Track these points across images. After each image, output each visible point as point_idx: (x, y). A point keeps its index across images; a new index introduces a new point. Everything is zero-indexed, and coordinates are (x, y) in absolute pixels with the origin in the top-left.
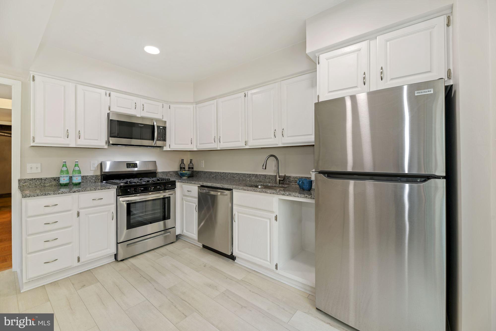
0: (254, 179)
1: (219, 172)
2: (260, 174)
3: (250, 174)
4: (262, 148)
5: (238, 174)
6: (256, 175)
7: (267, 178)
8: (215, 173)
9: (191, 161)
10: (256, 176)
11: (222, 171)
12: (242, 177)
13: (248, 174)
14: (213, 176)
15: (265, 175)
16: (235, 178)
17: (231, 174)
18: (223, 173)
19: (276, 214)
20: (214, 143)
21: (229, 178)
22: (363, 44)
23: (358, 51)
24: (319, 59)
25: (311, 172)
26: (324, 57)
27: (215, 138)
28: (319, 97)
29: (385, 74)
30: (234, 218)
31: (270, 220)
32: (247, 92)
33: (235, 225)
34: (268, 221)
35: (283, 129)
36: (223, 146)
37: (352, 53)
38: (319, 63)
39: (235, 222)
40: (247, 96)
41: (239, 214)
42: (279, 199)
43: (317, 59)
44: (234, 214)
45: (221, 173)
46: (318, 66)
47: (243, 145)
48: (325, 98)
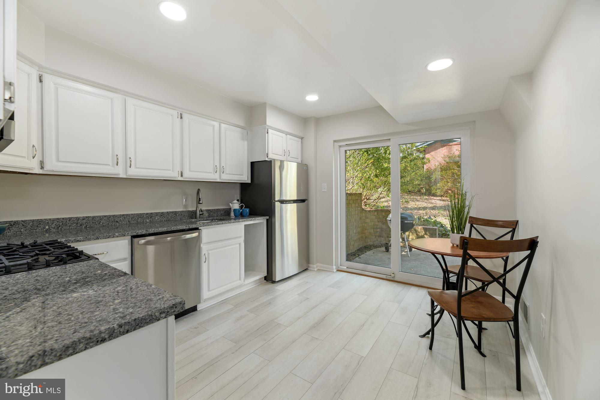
0: (158, 219)
1: (70, 219)
2: (167, 212)
3: (151, 213)
5: (127, 215)
6: (162, 213)
7: (178, 215)
12: (136, 218)
13: (147, 214)
15: (175, 212)
16: (120, 222)
17: (110, 216)
18: (84, 218)
19: (243, 238)
20: (113, 166)
21: (104, 224)
22: (283, 135)
23: (282, 137)
24: (268, 130)
25: (230, 204)
26: (270, 131)
27: (118, 159)
28: (267, 154)
29: (290, 154)
30: (203, 259)
31: (240, 244)
32: (181, 114)
33: (204, 266)
34: (238, 245)
35: (223, 167)
36: (134, 172)
37: (280, 137)
38: (268, 133)
39: (205, 262)
40: (181, 118)
41: (209, 252)
42: (245, 225)
43: (267, 130)
44: (204, 254)
45: (78, 219)
46: (267, 134)
47: (174, 175)
48: (271, 156)
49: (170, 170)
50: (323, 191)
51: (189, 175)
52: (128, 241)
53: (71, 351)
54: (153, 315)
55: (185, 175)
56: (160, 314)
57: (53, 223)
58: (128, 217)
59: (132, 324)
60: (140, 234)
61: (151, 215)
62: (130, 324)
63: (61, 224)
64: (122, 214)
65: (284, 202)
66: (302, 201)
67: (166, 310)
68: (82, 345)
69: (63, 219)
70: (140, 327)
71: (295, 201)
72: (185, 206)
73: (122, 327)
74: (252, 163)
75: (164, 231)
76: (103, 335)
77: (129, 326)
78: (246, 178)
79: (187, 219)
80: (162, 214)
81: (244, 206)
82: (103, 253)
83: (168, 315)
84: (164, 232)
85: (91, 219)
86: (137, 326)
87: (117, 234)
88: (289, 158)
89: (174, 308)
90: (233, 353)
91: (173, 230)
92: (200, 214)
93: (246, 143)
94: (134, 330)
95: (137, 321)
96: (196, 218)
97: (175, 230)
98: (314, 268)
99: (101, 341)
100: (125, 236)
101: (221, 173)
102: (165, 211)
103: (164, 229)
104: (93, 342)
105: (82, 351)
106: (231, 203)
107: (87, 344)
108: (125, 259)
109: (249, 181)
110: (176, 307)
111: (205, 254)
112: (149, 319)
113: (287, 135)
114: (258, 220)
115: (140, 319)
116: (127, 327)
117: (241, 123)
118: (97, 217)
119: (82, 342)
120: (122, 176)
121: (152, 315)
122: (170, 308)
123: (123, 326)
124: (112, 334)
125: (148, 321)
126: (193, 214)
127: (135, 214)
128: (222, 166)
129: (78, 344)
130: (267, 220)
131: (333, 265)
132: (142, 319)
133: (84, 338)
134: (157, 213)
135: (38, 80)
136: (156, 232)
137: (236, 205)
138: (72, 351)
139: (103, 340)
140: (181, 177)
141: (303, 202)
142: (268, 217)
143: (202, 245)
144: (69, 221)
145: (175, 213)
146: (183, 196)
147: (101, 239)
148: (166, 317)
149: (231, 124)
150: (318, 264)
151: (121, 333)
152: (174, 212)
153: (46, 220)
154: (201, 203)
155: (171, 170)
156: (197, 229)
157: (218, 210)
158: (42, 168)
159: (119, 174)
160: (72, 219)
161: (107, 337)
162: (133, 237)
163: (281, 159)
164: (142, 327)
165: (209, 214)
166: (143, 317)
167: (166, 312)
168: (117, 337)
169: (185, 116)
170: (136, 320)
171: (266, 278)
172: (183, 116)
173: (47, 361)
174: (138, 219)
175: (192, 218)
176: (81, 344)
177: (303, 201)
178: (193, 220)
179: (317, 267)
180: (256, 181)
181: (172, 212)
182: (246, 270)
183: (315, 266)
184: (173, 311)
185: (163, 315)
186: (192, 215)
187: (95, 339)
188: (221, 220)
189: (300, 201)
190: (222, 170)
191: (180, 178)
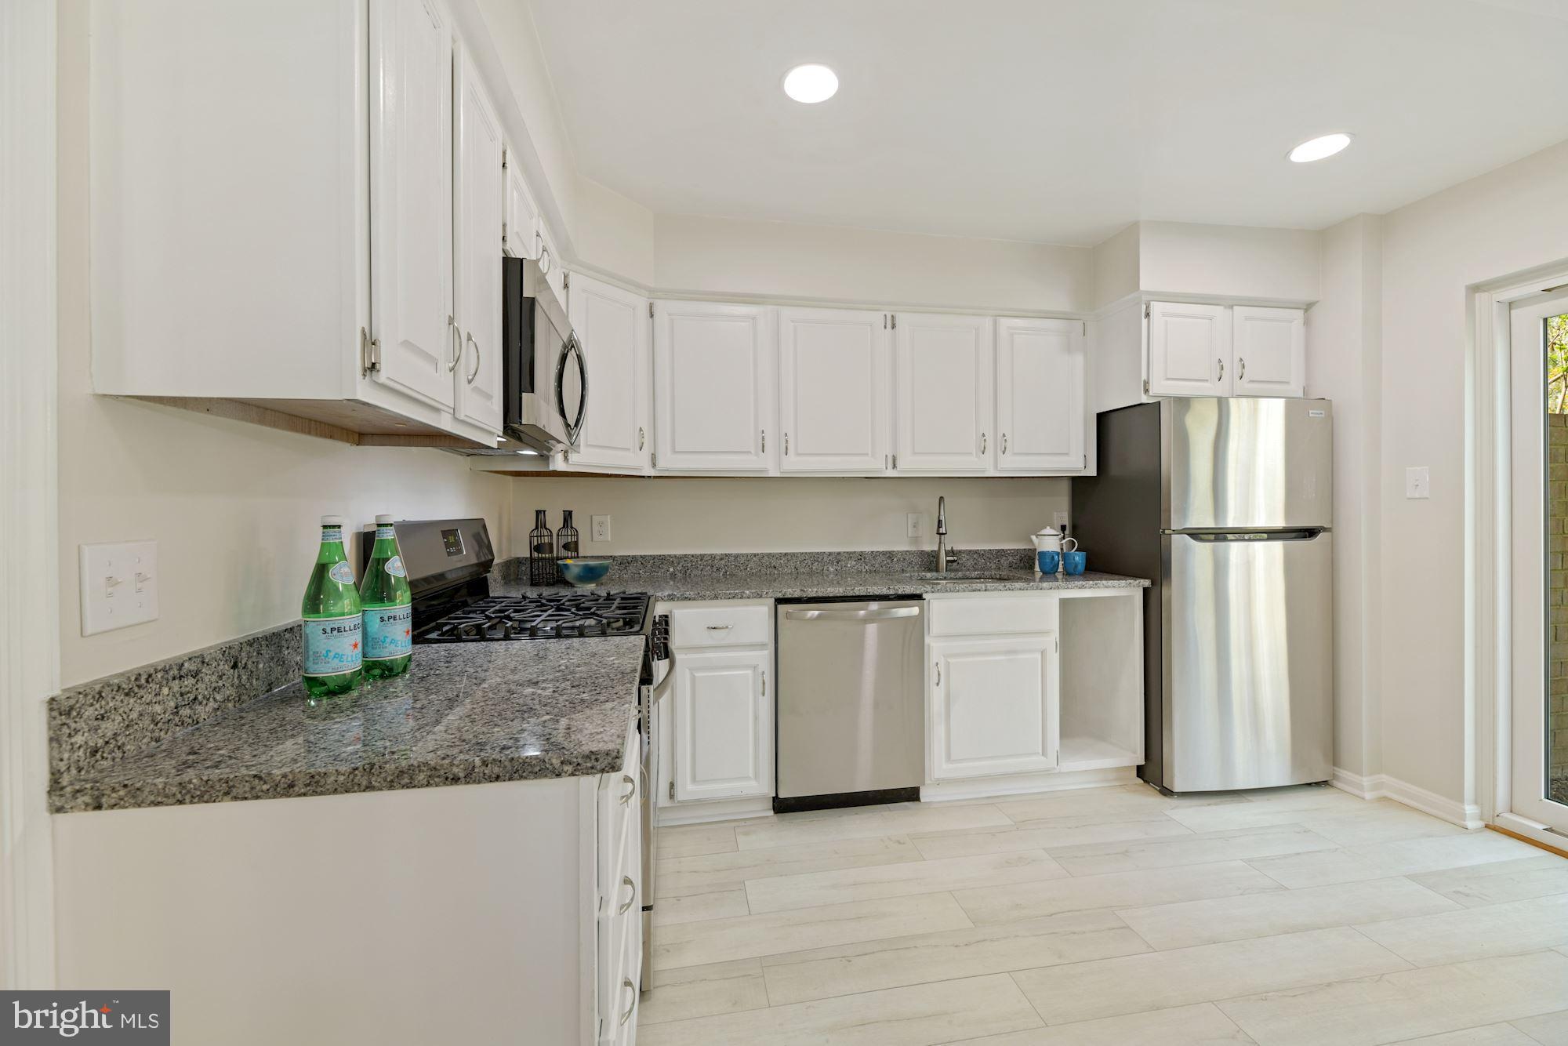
0: (852, 567)
1: (702, 557)
2: (872, 552)
3: (839, 553)
4: (866, 478)
5: (793, 555)
6: (861, 554)
7: (895, 560)
8: (682, 560)
9: (568, 516)
10: (860, 557)
11: (718, 551)
12: (810, 563)
13: (830, 554)
14: (671, 570)
15: (890, 552)
16: (780, 569)
17: (763, 556)
18: (723, 557)
19: (1055, 635)
20: (757, 454)
21: (753, 571)
22: (1218, 311)
23: (1211, 319)
24: (1148, 307)
25: (1034, 537)
26: (1157, 308)
27: (763, 438)
28: (1146, 383)
29: (1246, 371)
30: (931, 676)
31: (1043, 653)
32: (892, 316)
33: (936, 697)
34: (1039, 656)
35: (1004, 436)
36: (795, 464)
37: (1205, 318)
38: (1148, 315)
39: (938, 684)
40: (893, 328)
41: (949, 660)
42: (1060, 599)
43: (1144, 307)
44: (934, 663)
45: (713, 557)
46: (1144, 321)
47: (877, 466)
48: (1162, 387)
49: (867, 454)
50: (1409, 495)
51: (911, 465)
52: (769, 609)
53: (406, 780)
54: (547, 761)
55: (900, 465)
56: (562, 763)
57: (679, 564)
58: (794, 558)
59: (505, 767)
60: (790, 596)
61: (837, 558)
62: (502, 765)
63: (689, 565)
64: (784, 551)
65: (1230, 537)
66: (1302, 534)
67: (575, 760)
68: (422, 776)
69: (693, 556)
70: (521, 777)
71: (1272, 534)
72: (916, 540)
73: (487, 766)
74: (1102, 418)
75: (838, 595)
76: (455, 770)
77: (501, 769)
78: (1081, 460)
79: (918, 571)
80: (861, 557)
81: (1076, 547)
82: (727, 627)
83: (579, 770)
84: (837, 597)
85: (733, 558)
86: (515, 773)
87: (748, 592)
88: (1245, 386)
89: (593, 761)
90: (956, 946)
91: (858, 594)
92: (948, 562)
93: (1079, 359)
94: (510, 779)
95: (516, 764)
96: (937, 571)
97: (862, 594)
98: (1361, 787)
99: (452, 779)
100: (761, 597)
101: (1000, 453)
102: (867, 549)
103: (839, 591)
104: (439, 776)
105: (422, 786)
106: (1037, 536)
107: (430, 776)
108: (762, 646)
109: (1092, 471)
110: (597, 760)
111: (937, 664)
112: (538, 768)
113: (1235, 307)
114: (1106, 587)
115: (521, 761)
116: (496, 770)
117: (1060, 302)
118: (743, 555)
119: (423, 771)
120: (773, 473)
121: (544, 761)
122: (582, 757)
123: (489, 765)
124: (471, 774)
125: (537, 769)
126: (932, 559)
127: (806, 553)
128: (1002, 435)
129: (417, 772)
130: (1146, 591)
131: (1461, 800)
132: (525, 763)
133: (426, 764)
134: (851, 553)
135: (649, 315)
136: (820, 595)
137: (1050, 542)
138: (409, 781)
139: (455, 780)
140: (893, 468)
141: (1305, 537)
142: (1147, 583)
143: (927, 640)
144: (701, 560)
145: (890, 555)
146: (909, 515)
147: (721, 598)
148: (575, 773)
149: (1030, 315)
150: (1384, 776)
151: (486, 777)
152: (886, 552)
153: (669, 556)
154: (944, 532)
155: (870, 453)
156: (919, 597)
157: (1001, 553)
158: (654, 465)
159: (766, 471)
160: (705, 559)
161: (462, 775)
162: (780, 601)
163: (1219, 395)
164: (526, 778)
165: (975, 561)
166: (528, 760)
167: (574, 762)
168: (479, 782)
169: (901, 319)
170: (513, 762)
171: (1140, 771)
172: (897, 322)
173: (376, 784)
174: (812, 564)
175: (930, 570)
176: (421, 774)
177: (1310, 533)
178: (929, 575)
179: (1377, 787)
180: (1115, 469)
181: (884, 553)
182: (1065, 732)
183: (1366, 781)
184: (589, 765)
185: (569, 768)
186: (930, 562)
187: (442, 772)
188: (1001, 579)
189: (1294, 535)
190: (1001, 446)
191: (890, 473)
